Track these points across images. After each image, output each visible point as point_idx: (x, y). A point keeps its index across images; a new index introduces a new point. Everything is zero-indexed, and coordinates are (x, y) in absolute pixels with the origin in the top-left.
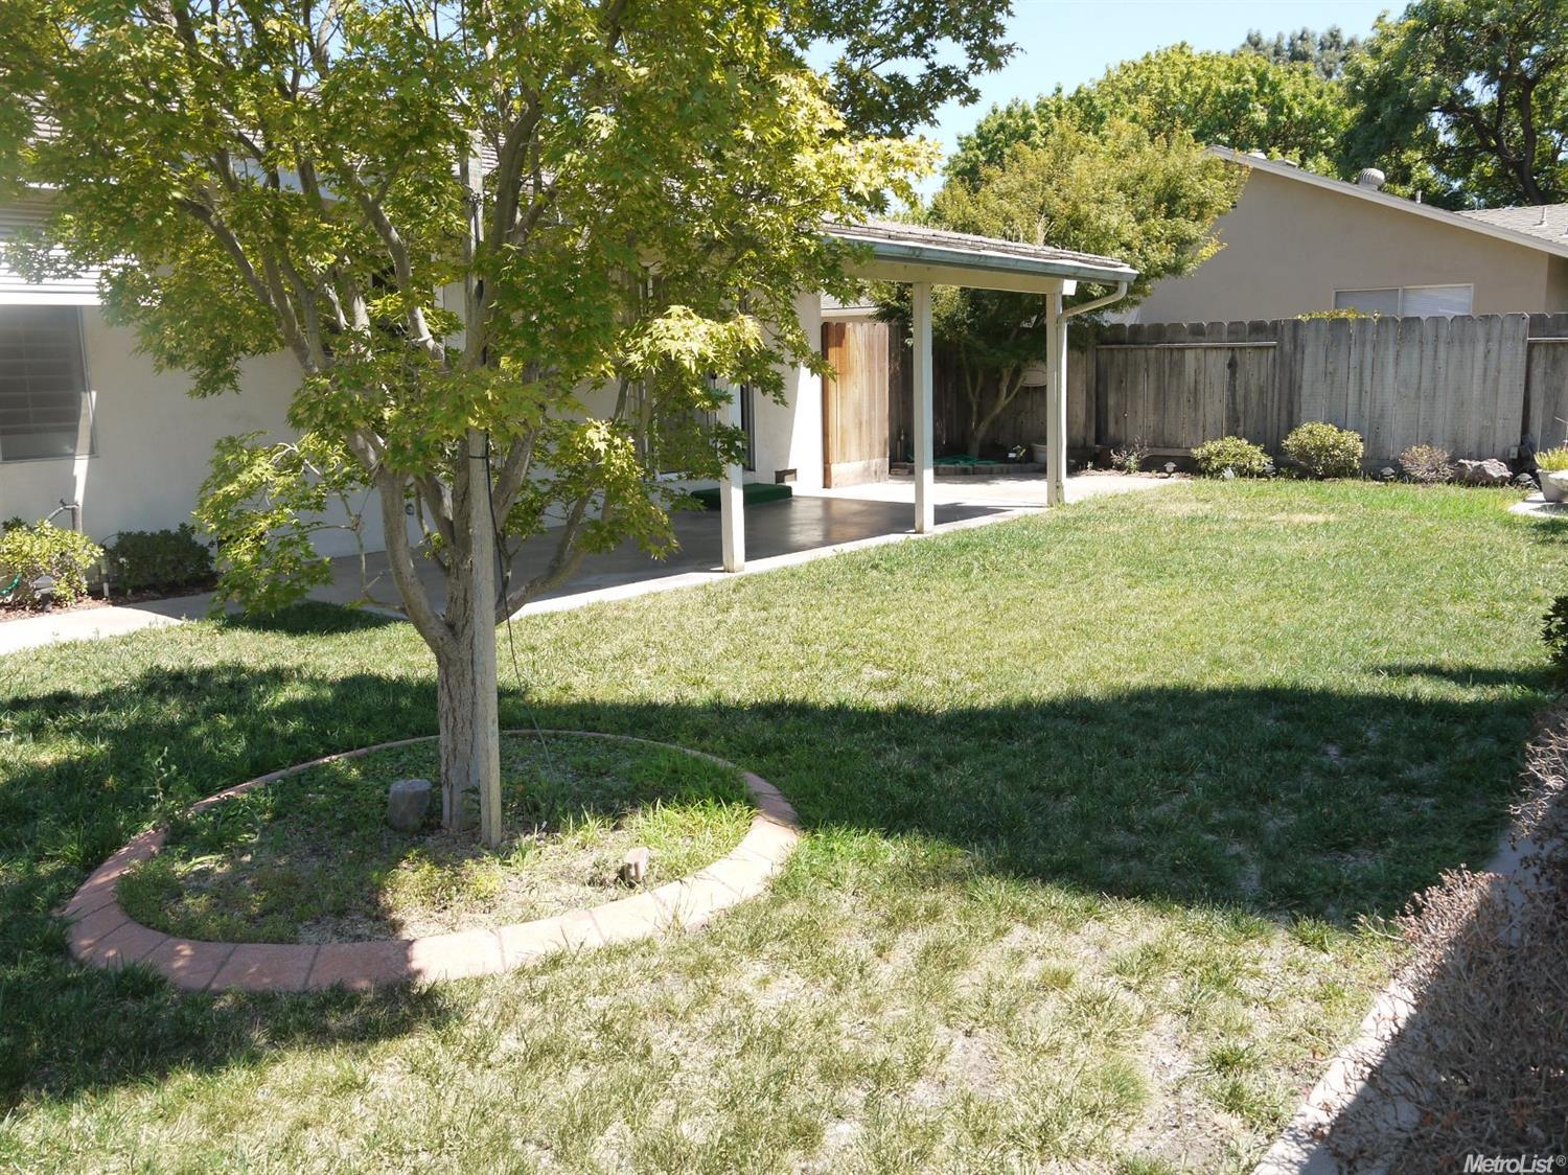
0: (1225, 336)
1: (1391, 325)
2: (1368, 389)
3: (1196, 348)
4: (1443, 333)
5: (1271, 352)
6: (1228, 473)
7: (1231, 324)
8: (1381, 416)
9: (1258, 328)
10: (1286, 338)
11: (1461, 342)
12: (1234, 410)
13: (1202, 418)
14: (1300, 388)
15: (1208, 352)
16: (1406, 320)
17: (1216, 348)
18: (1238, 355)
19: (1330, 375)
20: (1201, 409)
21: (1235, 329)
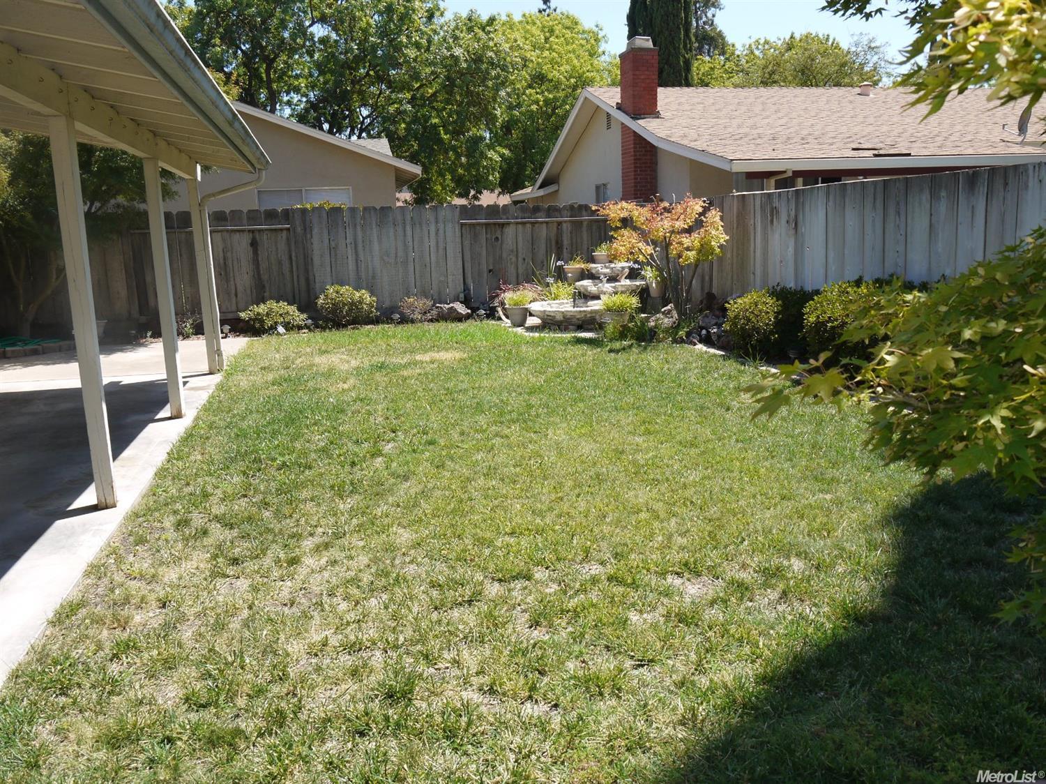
0: (245, 221)
1: (372, 212)
2: (362, 259)
3: (221, 231)
4: (408, 217)
5: (285, 232)
6: (281, 329)
7: (249, 211)
8: (374, 277)
9: (271, 215)
10: (297, 223)
11: (420, 224)
12: (260, 278)
13: (233, 288)
14: (312, 259)
15: (232, 234)
16: (382, 208)
17: (239, 231)
18: (257, 236)
19: (333, 250)
20: (232, 279)
21: (253, 216)
